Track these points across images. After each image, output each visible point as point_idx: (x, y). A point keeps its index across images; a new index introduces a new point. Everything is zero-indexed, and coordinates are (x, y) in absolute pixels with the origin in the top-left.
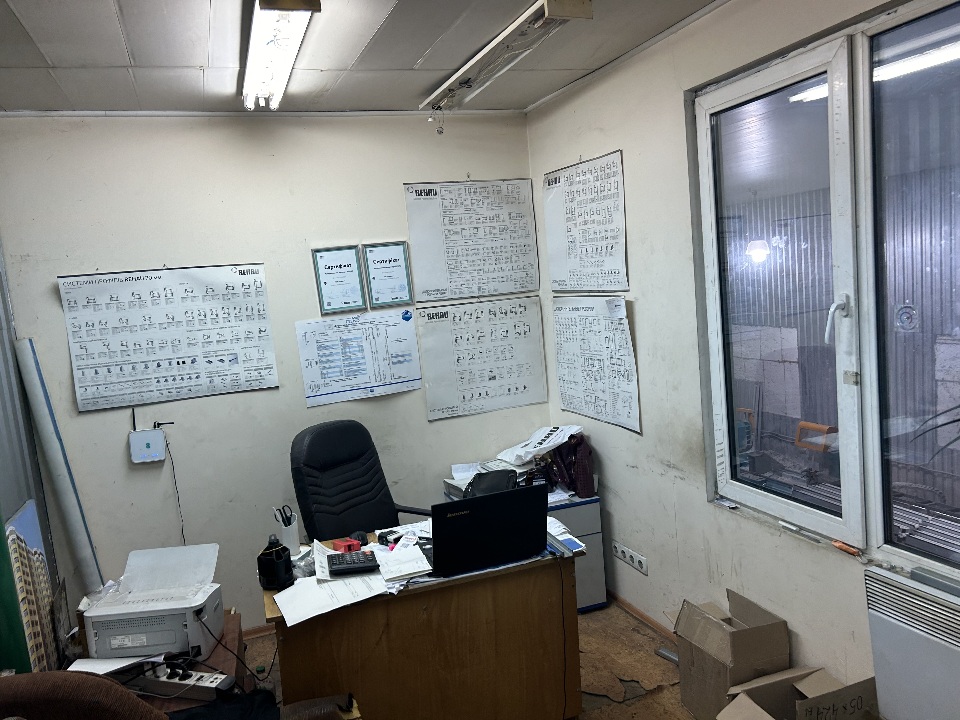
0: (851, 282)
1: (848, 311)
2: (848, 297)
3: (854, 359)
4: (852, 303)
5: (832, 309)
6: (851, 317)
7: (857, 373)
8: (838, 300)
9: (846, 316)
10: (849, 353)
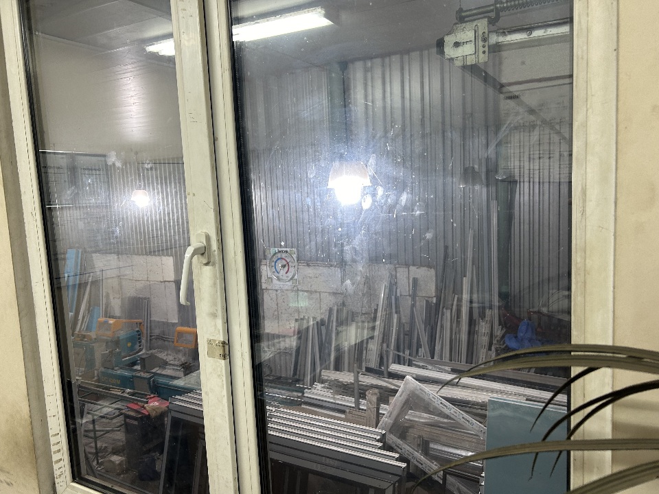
0: (211, 216)
1: (209, 258)
2: (208, 238)
3: (219, 323)
4: (215, 246)
5: (188, 255)
6: (214, 264)
7: (224, 343)
8: (196, 242)
9: (207, 264)
10: (214, 315)
